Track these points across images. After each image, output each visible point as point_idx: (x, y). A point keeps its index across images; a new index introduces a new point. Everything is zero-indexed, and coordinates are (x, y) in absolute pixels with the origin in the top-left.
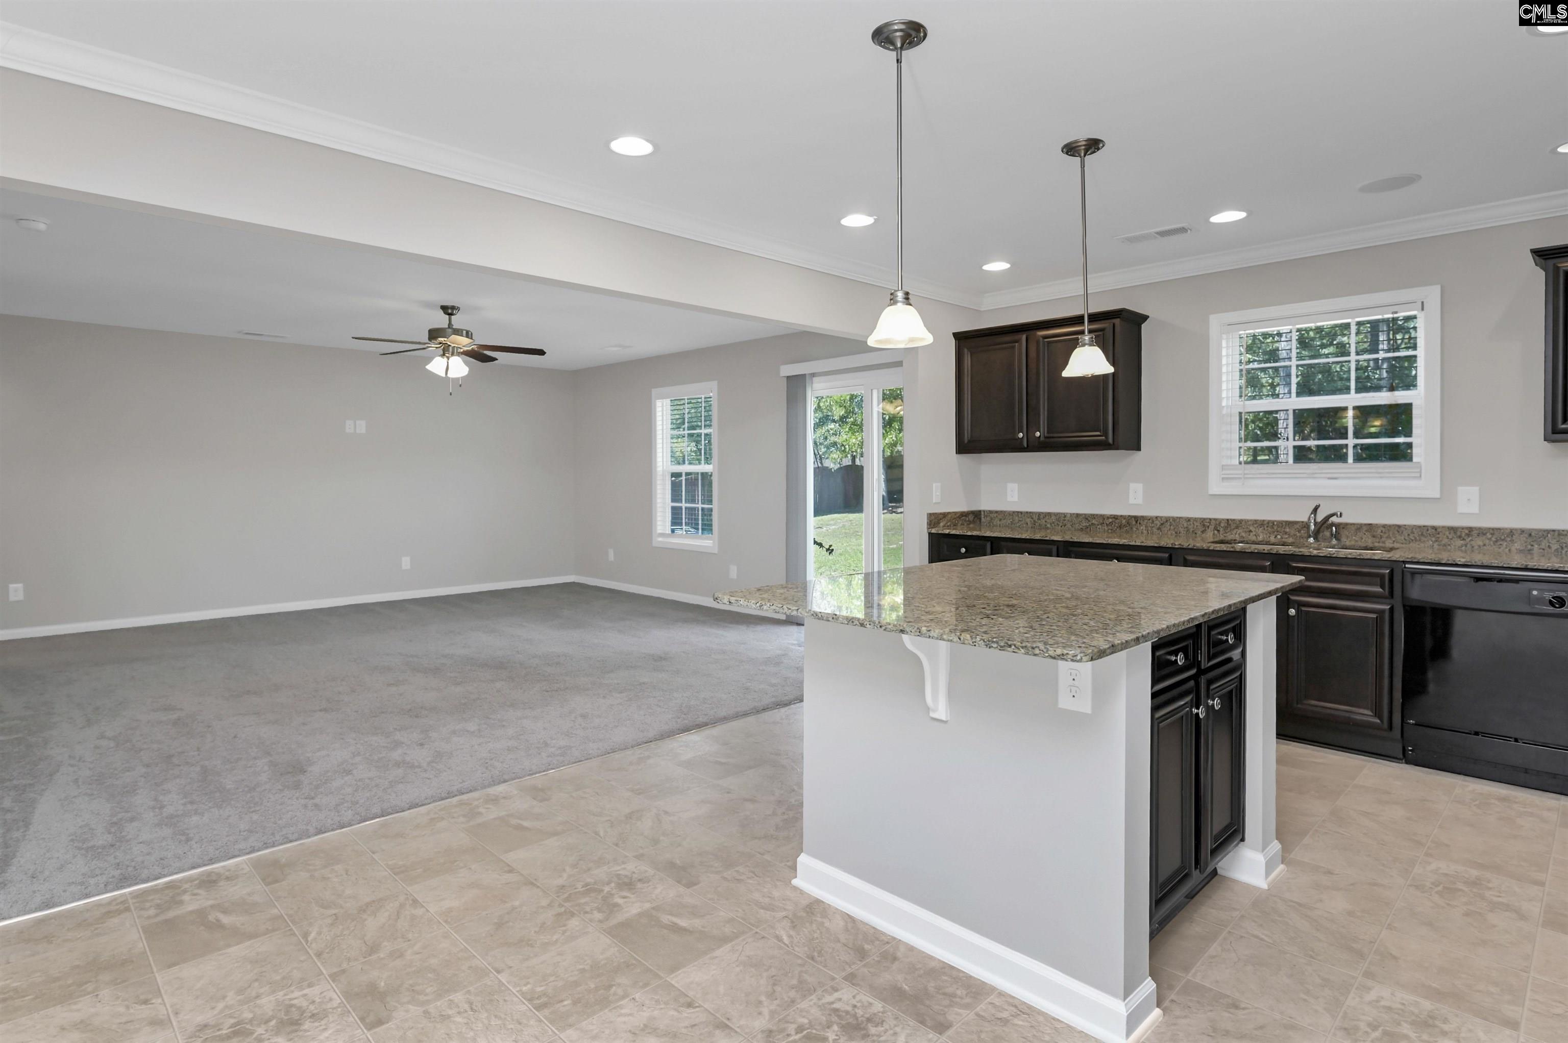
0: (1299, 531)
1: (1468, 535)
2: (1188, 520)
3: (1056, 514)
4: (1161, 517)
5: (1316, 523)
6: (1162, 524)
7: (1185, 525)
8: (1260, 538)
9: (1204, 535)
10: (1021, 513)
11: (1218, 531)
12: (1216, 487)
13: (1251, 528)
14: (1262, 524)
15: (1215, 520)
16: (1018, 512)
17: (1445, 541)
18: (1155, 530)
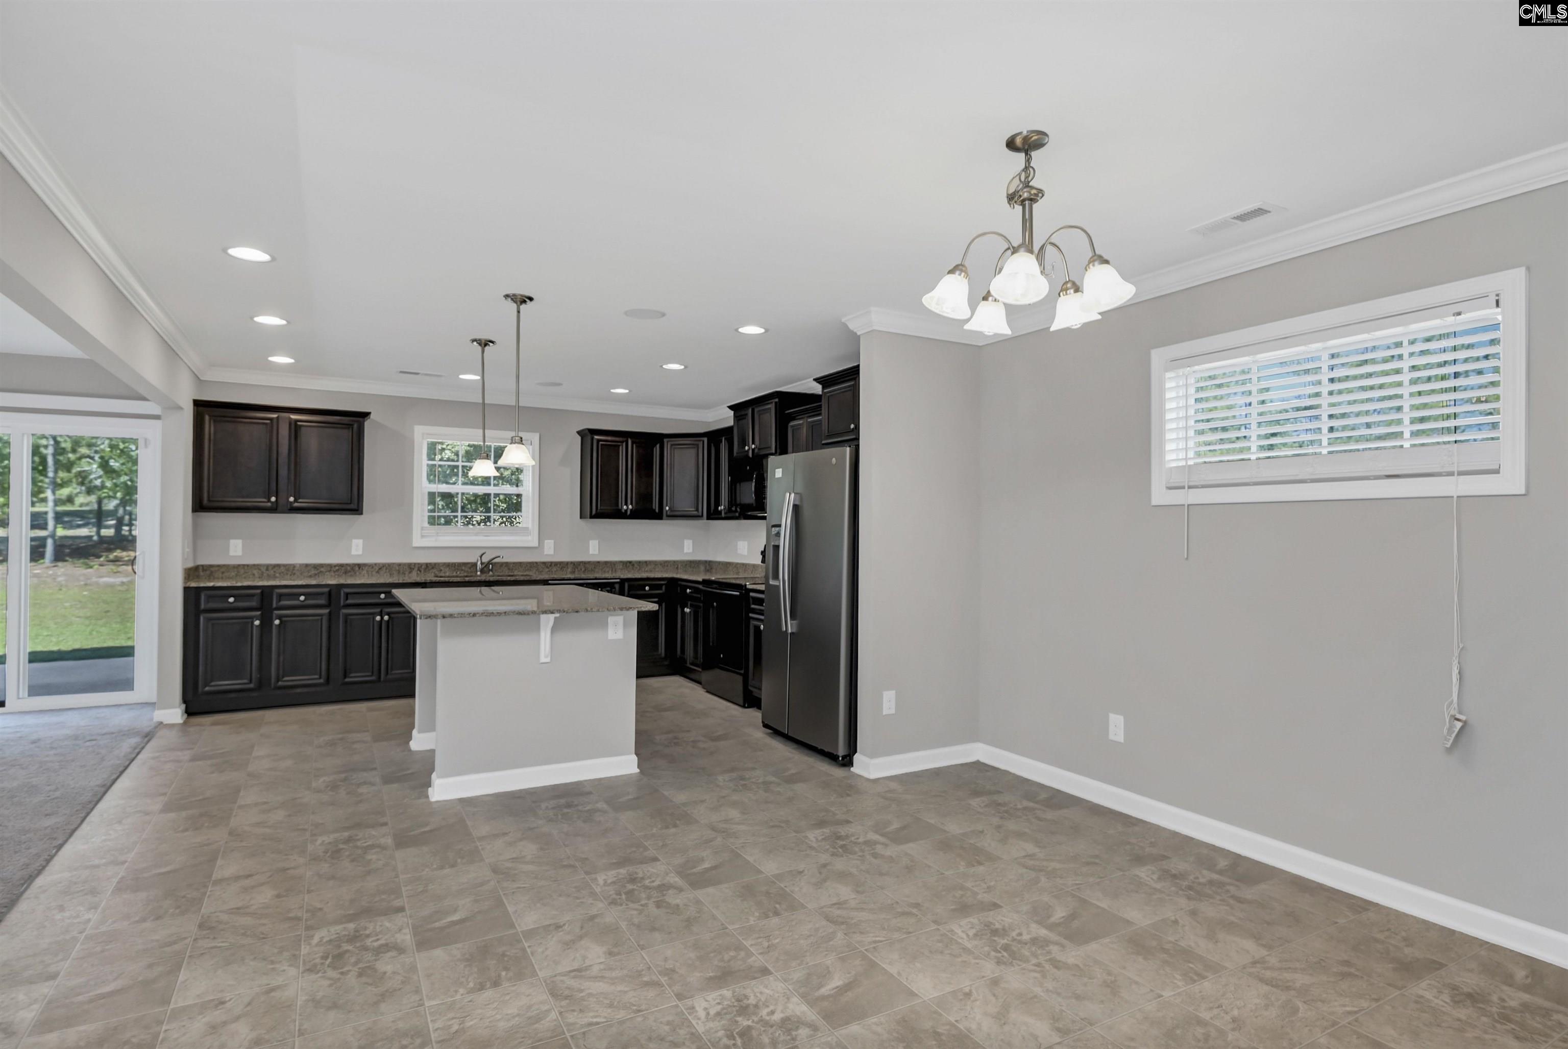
0: (470, 568)
1: (550, 566)
2: (399, 565)
3: (285, 566)
4: (379, 564)
5: (482, 563)
6: (380, 569)
7: (397, 568)
8: (447, 574)
9: (410, 575)
10: (248, 565)
11: (420, 571)
12: (417, 542)
13: (442, 568)
14: (448, 565)
15: (419, 564)
16: (244, 565)
17: (541, 570)
18: (374, 573)
